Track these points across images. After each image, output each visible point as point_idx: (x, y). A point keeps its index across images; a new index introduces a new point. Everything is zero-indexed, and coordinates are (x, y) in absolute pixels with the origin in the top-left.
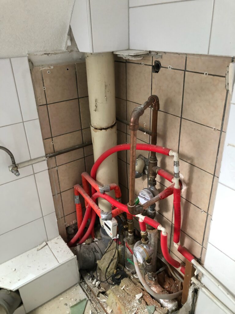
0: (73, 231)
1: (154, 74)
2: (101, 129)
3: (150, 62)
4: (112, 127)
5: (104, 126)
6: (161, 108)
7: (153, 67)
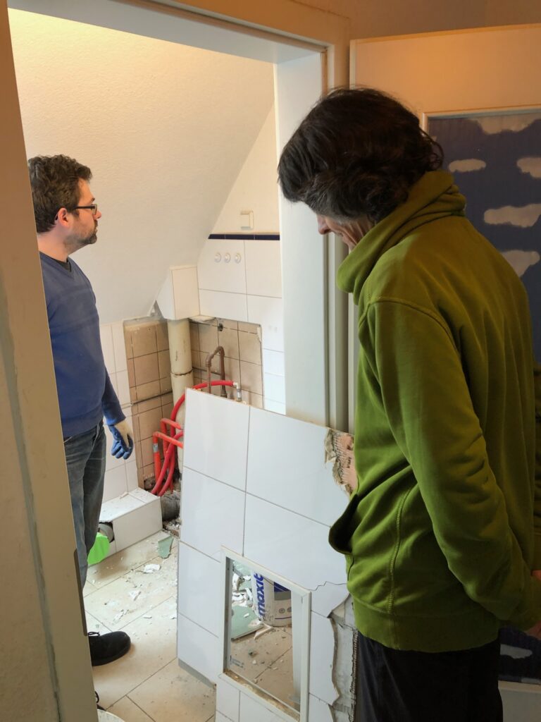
0: (150, 485)
1: (220, 332)
2: (181, 375)
3: (216, 324)
4: (190, 372)
5: (184, 372)
6: (226, 354)
7: (219, 327)
